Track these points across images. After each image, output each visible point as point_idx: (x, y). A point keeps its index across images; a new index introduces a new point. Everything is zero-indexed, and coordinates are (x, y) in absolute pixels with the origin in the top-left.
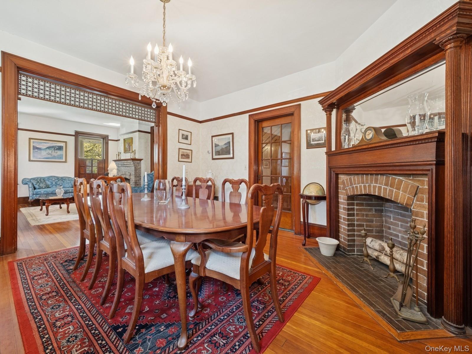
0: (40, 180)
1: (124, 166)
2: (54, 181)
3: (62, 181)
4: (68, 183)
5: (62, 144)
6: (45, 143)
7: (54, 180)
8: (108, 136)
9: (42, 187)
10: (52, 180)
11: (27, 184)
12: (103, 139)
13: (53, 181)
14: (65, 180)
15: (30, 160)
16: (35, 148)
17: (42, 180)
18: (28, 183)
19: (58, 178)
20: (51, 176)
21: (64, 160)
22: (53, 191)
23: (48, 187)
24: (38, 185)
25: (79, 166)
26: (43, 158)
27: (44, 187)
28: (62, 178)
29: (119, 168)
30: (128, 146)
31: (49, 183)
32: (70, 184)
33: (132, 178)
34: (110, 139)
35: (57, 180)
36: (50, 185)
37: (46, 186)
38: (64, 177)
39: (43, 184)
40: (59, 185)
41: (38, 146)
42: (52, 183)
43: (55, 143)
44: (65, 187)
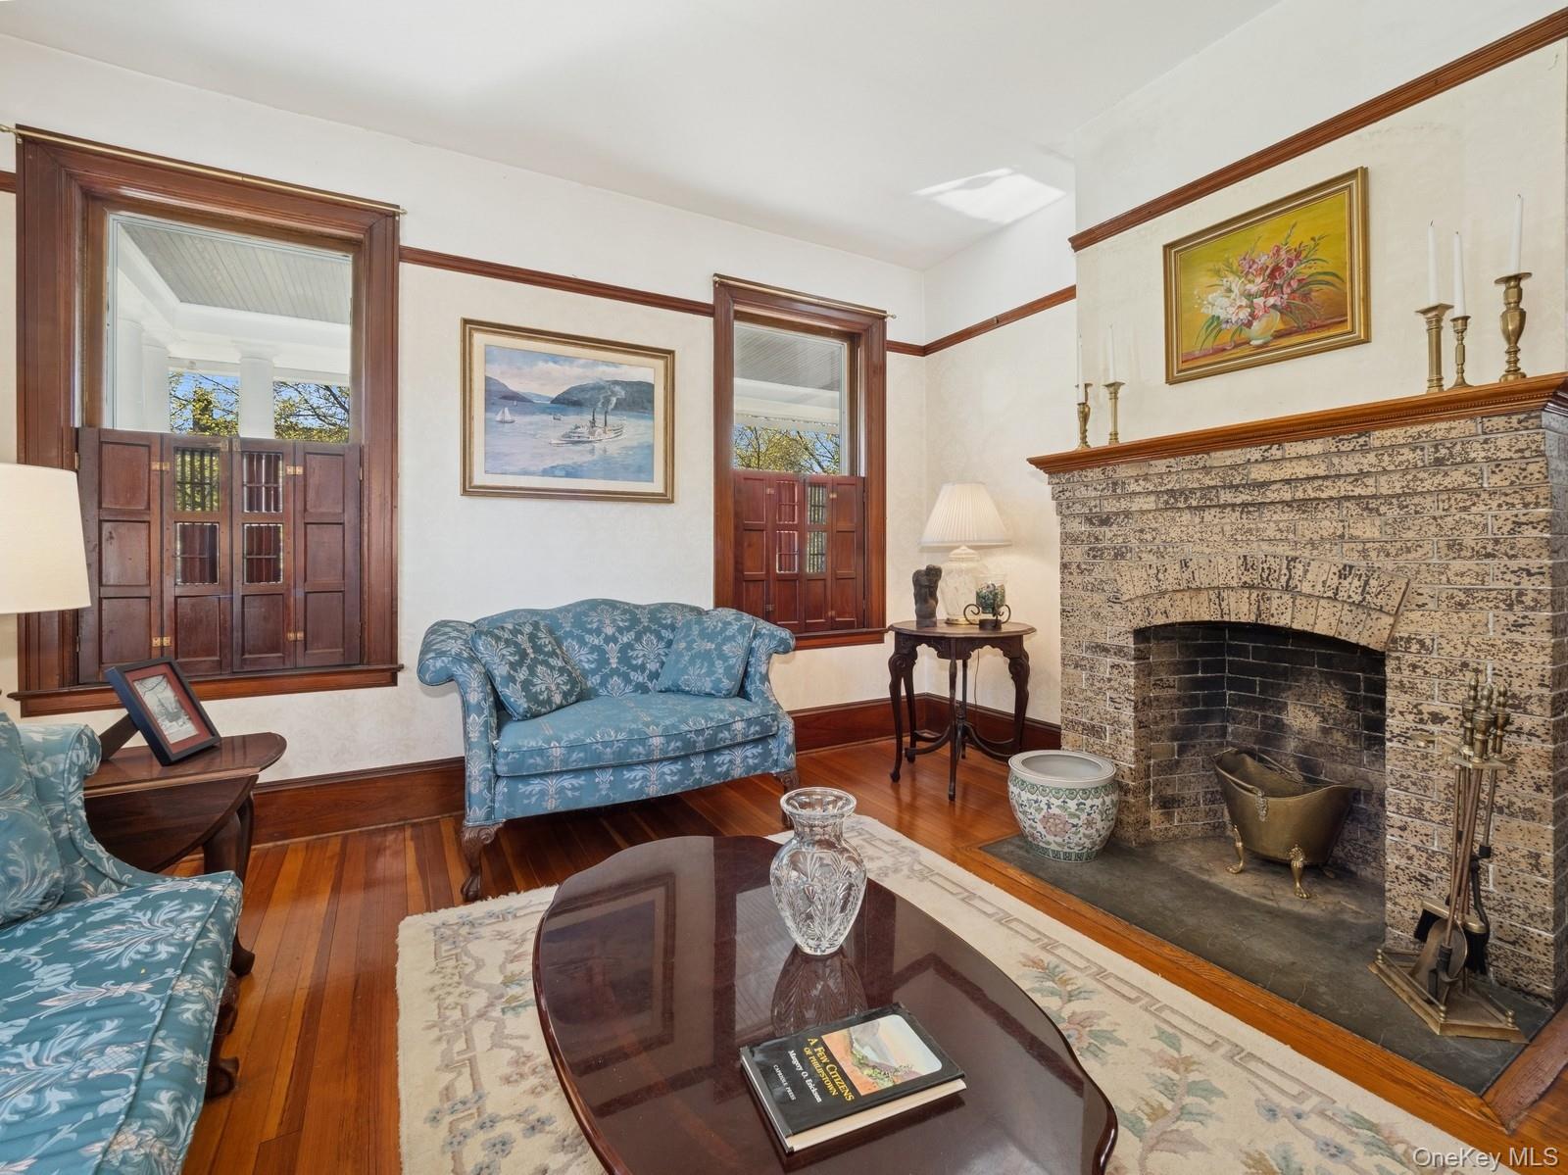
0: (532, 638)
1: (1226, 497)
2: (615, 640)
3: (660, 638)
4: (706, 656)
5: (646, 371)
6: (554, 358)
7: (609, 631)
8: (880, 318)
9: (549, 701)
10: (598, 632)
11: (451, 678)
12: (852, 338)
13: (608, 639)
14: (673, 628)
15: (469, 490)
16: (501, 397)
17: (544, 639)
18: (457, 670)
19: (631, 612)
20: (593, 604)
21: (657, 486)
22: (630, 742)
23: (584, 696)
24: (526, 685)
25: (736, 528)
26: (546, 473)
27: (557, 699)
28: (656, 612)
29: (1107, 532)
30: (1265, 293)
31: (584, 659)
32: (719, 663)
33: (1467, 644)
34: (891, 336)
35: (628, 629)
36: (594, 672)
37: (573, 681)
38: (665, 605)
39: (552, 668)
40: (643, 672)
41: (514, 385)
42: (603, 660)
43: (607, 363)
44: (688, 693)
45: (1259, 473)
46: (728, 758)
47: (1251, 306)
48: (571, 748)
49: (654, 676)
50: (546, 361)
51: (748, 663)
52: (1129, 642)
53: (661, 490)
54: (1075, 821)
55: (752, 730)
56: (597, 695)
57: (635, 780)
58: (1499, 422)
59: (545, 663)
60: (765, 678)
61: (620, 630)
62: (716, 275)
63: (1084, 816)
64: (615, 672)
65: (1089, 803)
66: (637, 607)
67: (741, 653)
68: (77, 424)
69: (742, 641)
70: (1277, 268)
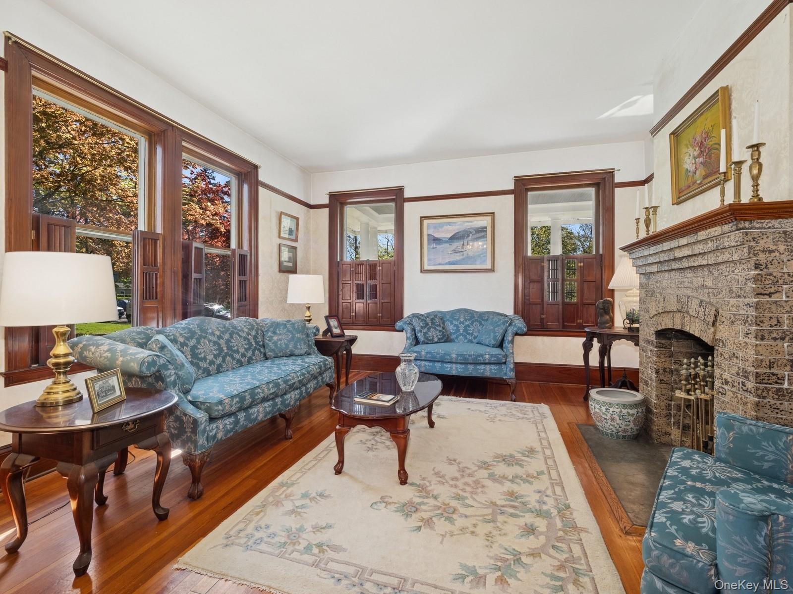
0: (432, 320)
2: (463, 323)
3: (481, 324)
5: (485, 222)
6: (449, 224)
7: (462, 320)
8: (611, 173)
9: (432, 340)
10: (458, 320)
11: (403, 330)
12: (597, 185)
13: (461, 323)
15: (423, 271)
16: (431, 240)
17: (437, 321)
18: (404, 327)
19: (472, 314)
20: (459, 311)
21: (489, 266)
22: (446, 354)
23: (448, 341)
24: (425, 334)
25: (526, 281)
26: (446, 264)
27: (436, 340)
28: (482, 314)
29: (650, 282)
30: (699, 156)
31: (450, 328)
32: (492, 334)
33: (734, 343)
34: (617, 181)
35: (469, 320)
36: (454, 333)
37: (444, 335)
38: (487, 312)
39: (437, 330)
40: (472, 336)
41: (437, 235)
42: (458, 330)
43: (468, 222)
44: (482, 344)
45: (678, 254)
46: (483, 368)
47: (695, 163)
48: (427, 353)
49: (475, 337)
50: (447, 225)
51: (504, 336)
52: (653, 338)
53: (490, 268)
54: (605, 417)
55: (493, 359)
56: (454, 342)
57: (448, 368)
58: (727, 228)
59: (435, 328)
60: (512, 342)
61: (466, 320)
62: (515, 177)
63: (609, 415)
64: (461, 334)
65: (611, 409)
66: (475, 312)
67: (501, 331)
68: (339, 260)
69: (503, 327)
70: (702, 142)
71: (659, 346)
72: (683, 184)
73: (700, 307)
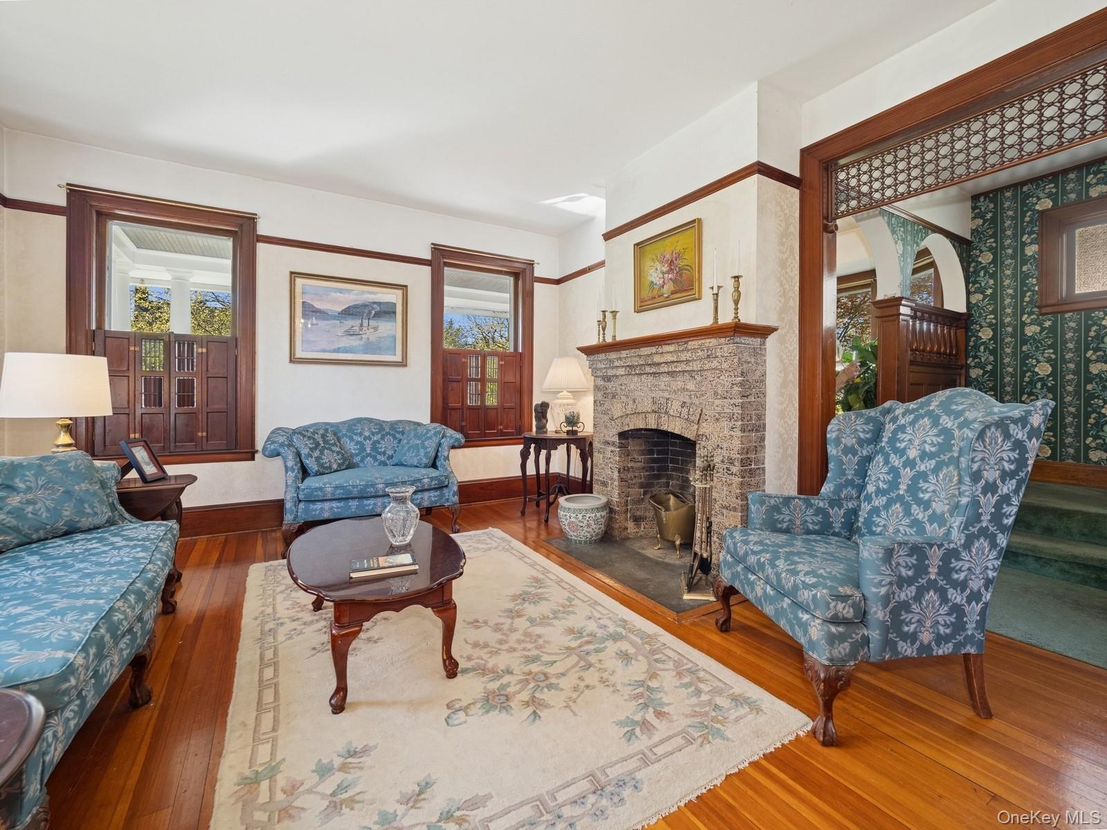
0: (323, 436)
2: (370, 439)
3: (395, 438)
4: (416, 447)
5: (393, 297)
6: (340, 291)
7: (367, 434)
8: (531, 264)
9: (330, 467)
10: (361, 434)
11: (278, 455)
12: (516, 275)
13: (366, 438)
14: (403, 433)
15: (293, 359)
16: (309, 311)
17: (330, 437)
18: (281, 450)
19: (380, 425)
20: (360, 420)
21: (398, 358)
22: (367, 486)
23: (351, 466)
24: (318, 459)
25: (444, 380)
27: (335, 466)
28: (394, 425)
29: (610, 385)
30: (668, 272)
31: (351, 447)
32: (422, 451)
33: (719, 437)
34: (537, 274)
35: (377, 433)
36: (357, 455)
37: (345, 459)
38: (400, 421)
39: (333, 452)
40: (384, 455)
41: (318, 305)
42: (363, 449)
43: (369, 293)
44: (406, 466)
45: (657, 359)
46: (420, 497)
47: (663, 278)
48: (336, 488)
49: (391, 457)
50: (335, 292)
51: (438, 451)
52: (616, 439)
53: (400, 360)
54: (581, 524)
55: (433, 483)
56: (359, 467)
57: (369, 505)
58: (722, 340)
59: (330, 449)
60: (447, 458)
61: (373, 434)
62: (432, 244)
63: (585, 522)
64: (369, 455)
65: (588, 515)
66: (384, 422)
67: (434, 445)
68: (94, 327)
69: (436, 440)
70: (672, 261)
71: (622, 446)
72: (646, 294)
73: (682, 407)
